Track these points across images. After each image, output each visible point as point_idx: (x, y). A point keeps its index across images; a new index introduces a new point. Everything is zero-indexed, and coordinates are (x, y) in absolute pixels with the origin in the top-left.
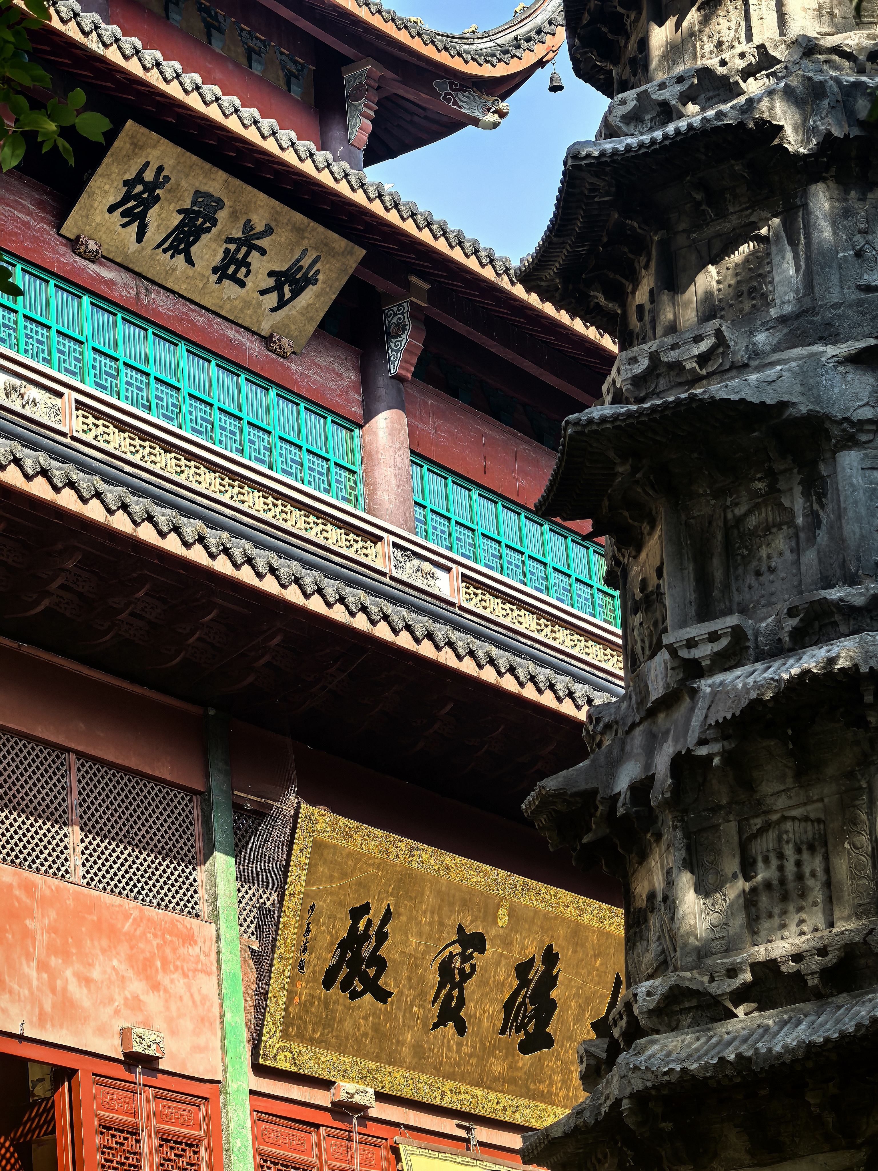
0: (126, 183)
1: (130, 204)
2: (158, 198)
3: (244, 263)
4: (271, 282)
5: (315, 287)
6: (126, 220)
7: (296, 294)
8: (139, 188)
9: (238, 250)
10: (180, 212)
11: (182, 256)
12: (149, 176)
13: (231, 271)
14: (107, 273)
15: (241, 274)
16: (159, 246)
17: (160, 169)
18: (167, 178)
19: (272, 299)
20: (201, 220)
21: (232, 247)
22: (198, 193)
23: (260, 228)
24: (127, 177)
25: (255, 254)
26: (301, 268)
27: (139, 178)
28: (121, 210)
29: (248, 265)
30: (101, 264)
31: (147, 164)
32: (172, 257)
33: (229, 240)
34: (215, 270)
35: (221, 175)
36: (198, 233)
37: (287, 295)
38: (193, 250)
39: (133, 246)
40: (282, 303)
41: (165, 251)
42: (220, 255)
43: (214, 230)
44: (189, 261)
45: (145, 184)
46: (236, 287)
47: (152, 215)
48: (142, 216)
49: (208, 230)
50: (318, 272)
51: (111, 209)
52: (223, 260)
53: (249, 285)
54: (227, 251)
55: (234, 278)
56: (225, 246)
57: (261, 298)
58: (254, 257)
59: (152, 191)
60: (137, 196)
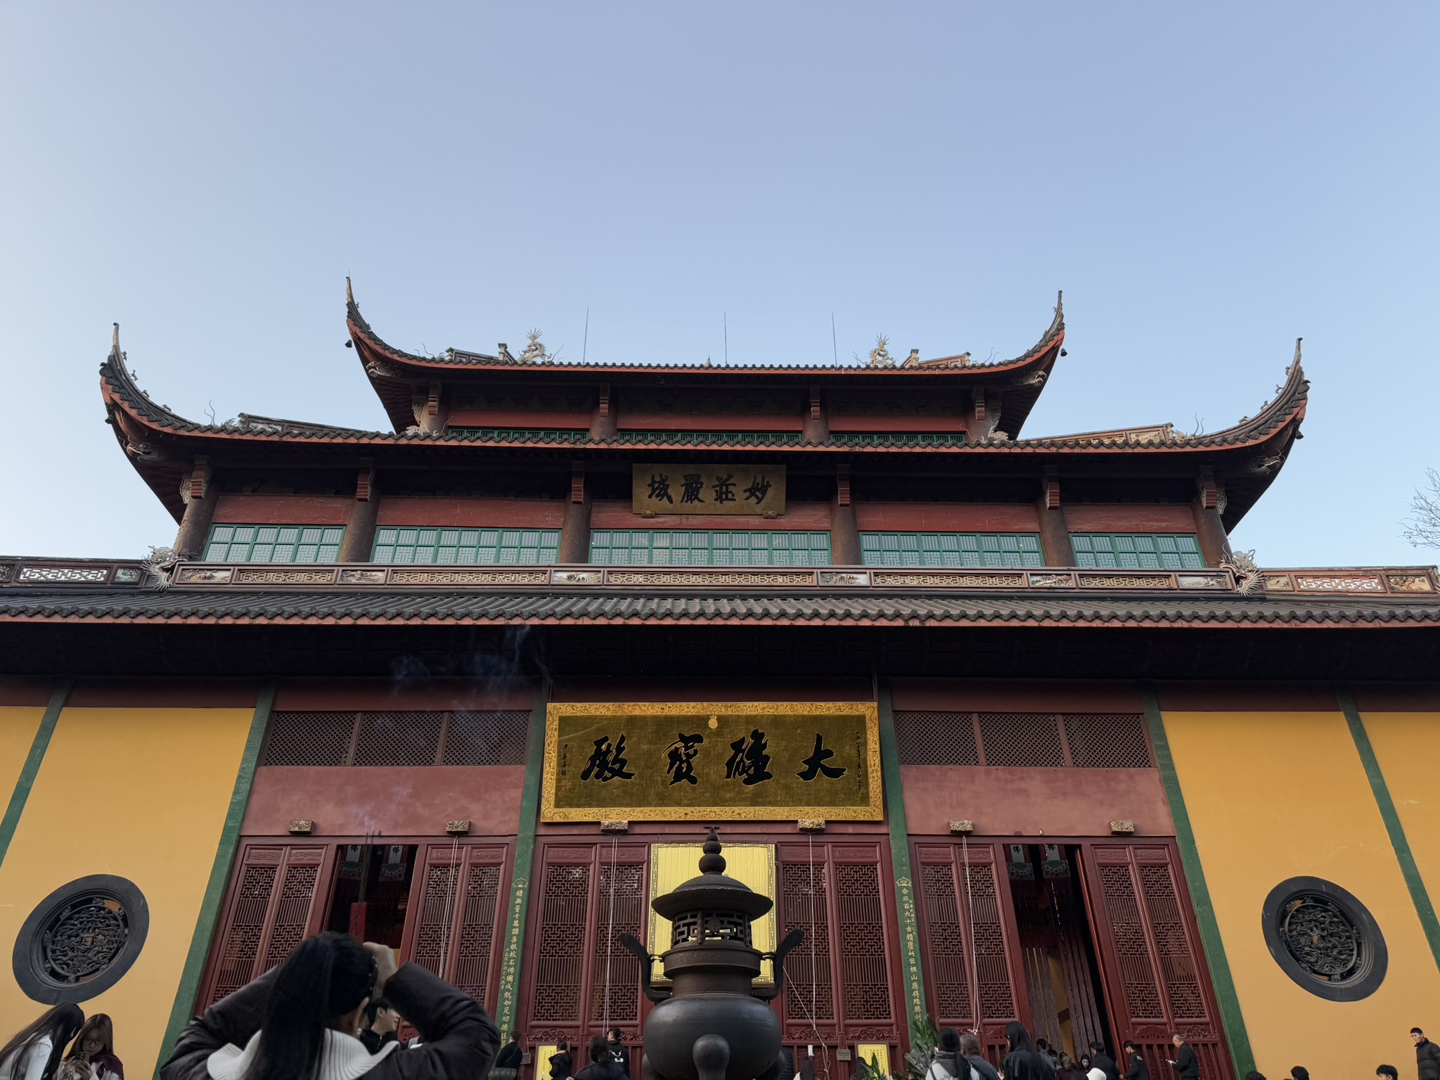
0: (649, 486)
1: (657, 492)
2: (668, 485)
3: (728, 492)
4: (748, 494)
5: (772, 488)
6: (659, 498)
7: (764, 493)
8: (657, 485)
9: (721, 489)
10: (682, 486)
11: (696, 500)
12: (658, 479)
13: (724, 496)
14: (660, 520)
15: (730, 496)
16: (682, 501)
17: (661, 474)
18: (667, 477)
19: (753, 500)
20: (694, 485)
21: (718, 488)
22: (685, 476)
23: (725, 477)
24: (648, 483)
25: (730, 487)
26: (758, 484)
27: (654, 481)
28: (654, 496)
29: (731, 492)
30: (659, 517)
31: (654, 475)
32: (691, 502)
33: (714, 487)
34: (716, 500)
35: (691, 466)
36: (697, 490)
37: (760, 496)
38: (700, 496)
39: (670, 506)
40: (760, 500)
41: (686, 502)
42: (714, 494)
43: (704, 486)
44: (701, 501)
45: (658, 482)
46: (732, 502)
47: (670, 491)
48: (666, 494)
49: (701, 487)
50: (768, 482)
51: (650, 497)
52: (717, 495)
53: (737, 499)
54: (716, 491)
55: (727, 499)
56: (714, 489)
57: (747, 501)
58: (731, 488)
59: (663, 484)
60: (658, 488)
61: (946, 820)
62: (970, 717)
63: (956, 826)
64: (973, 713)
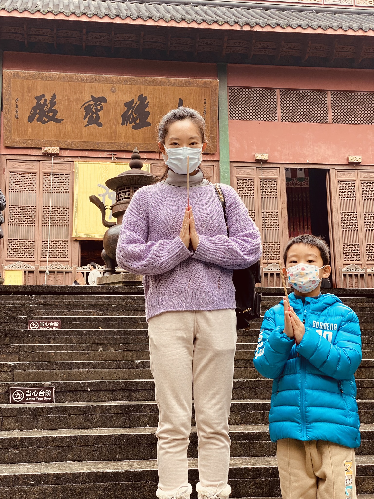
61: (253, 153)
62: (275, 91)
63: (259, 157)
64: (277, 89)
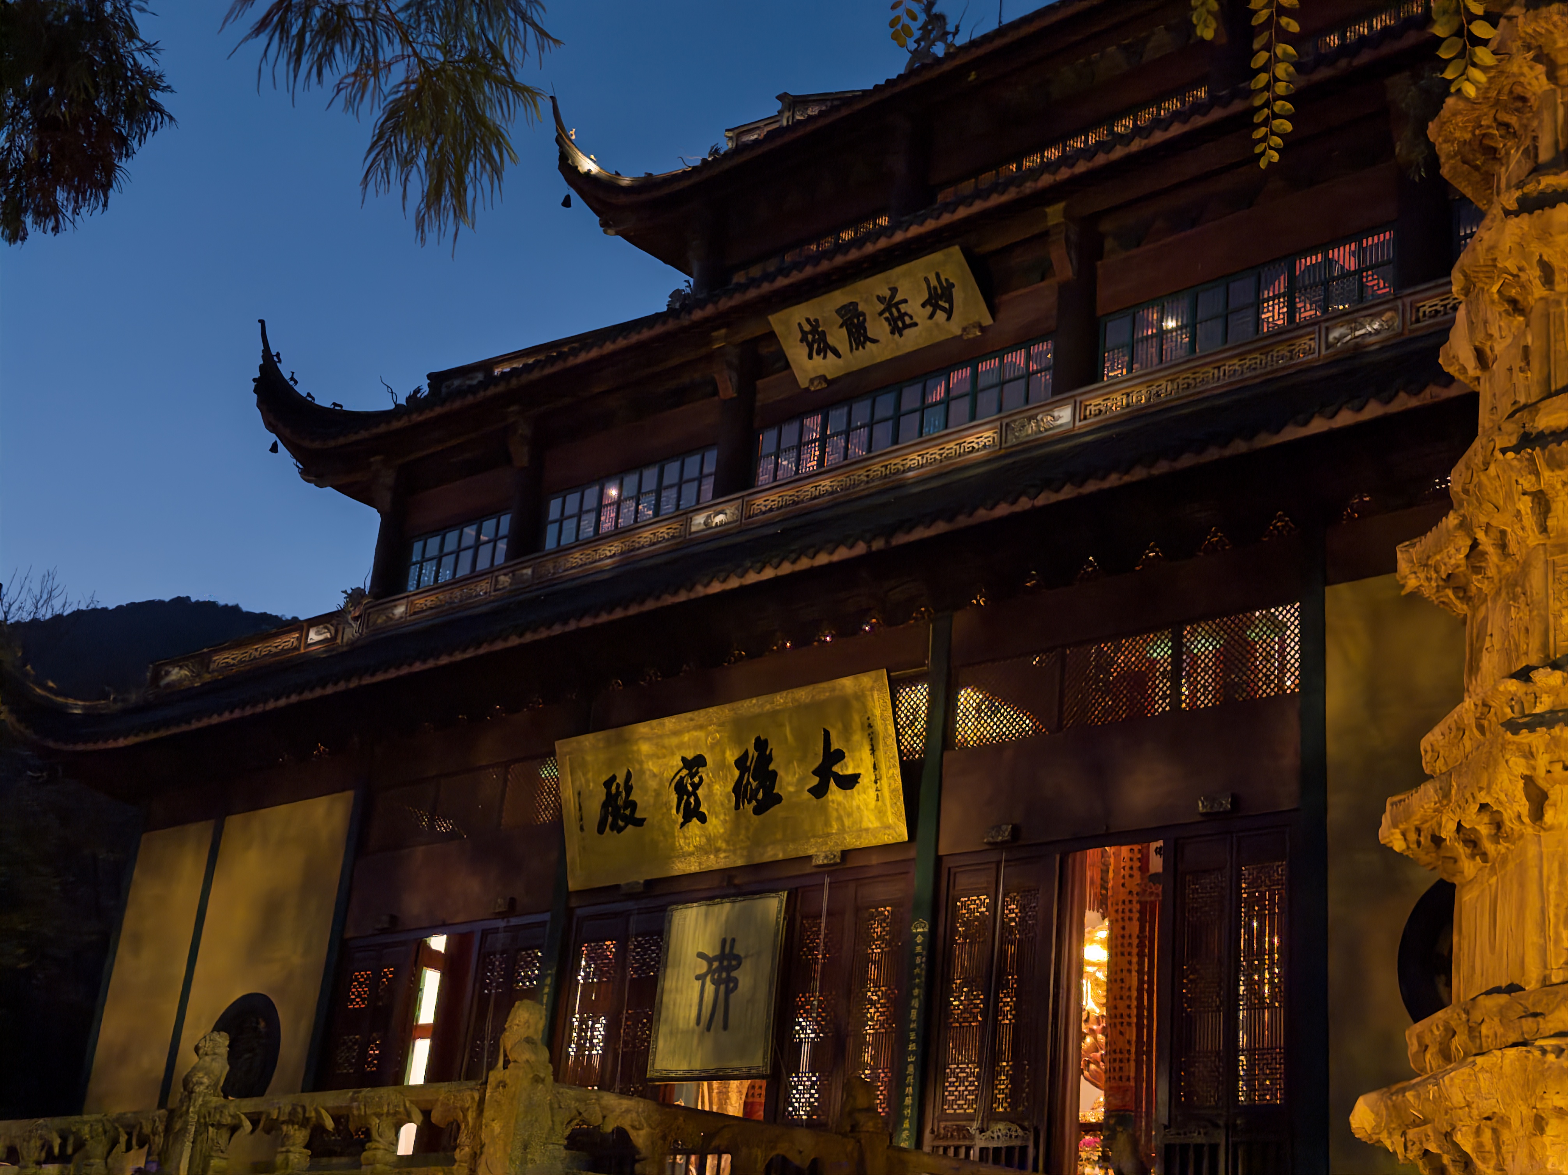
0: (802, 341)
1: (816, 347)
2: (823, 332)
3: (902, 316)
4: (929, 309)
5: (956, 288)
6: (822, 354)
7: (950, 301)
8: (810, 337)
9: (891, 314)
10: (841, 326)
11: (868, 343)
12: (807, 328)
13: (900, 324)
15: (908, 320)
16: (851, 350)
17: (808, 320)
18: (816, 320)
19: (941, 316)
20: (856, 321)
21: (887, 315)
22: (838, 311)
23: (887, 293)
24: (798, 338)
25: (902, 306)
26: (935, 288)
27: (804, 334)
28: (814, 353)
29: (906, 314)
31: (799, 324)
32: (864, 348)
33: (881, 314)
34: (892, 333)
36: (862, 327)
37: (947, 306)
38: (869, 335)
39: (840, 362)
40: (949, 313)
41: (857, 349)
42: (886, 324)
43: (868, 317)
44: (874, 341)
45: (810, 332)
46: (914, 329)
47: (830, 340)
48: (827, 346)
49: (865, 320)
50: (946, 280)
51: (810, 357)
52: (890, 324)
53: (919, 321)
54: (887, 319)
55: (906, 326)
56: (882, 318)
57: (934, 320)
58: (903, 308)
59: (817, 332)
60: (814, 341)
63: (992, 835)
64: (1059, 646)
